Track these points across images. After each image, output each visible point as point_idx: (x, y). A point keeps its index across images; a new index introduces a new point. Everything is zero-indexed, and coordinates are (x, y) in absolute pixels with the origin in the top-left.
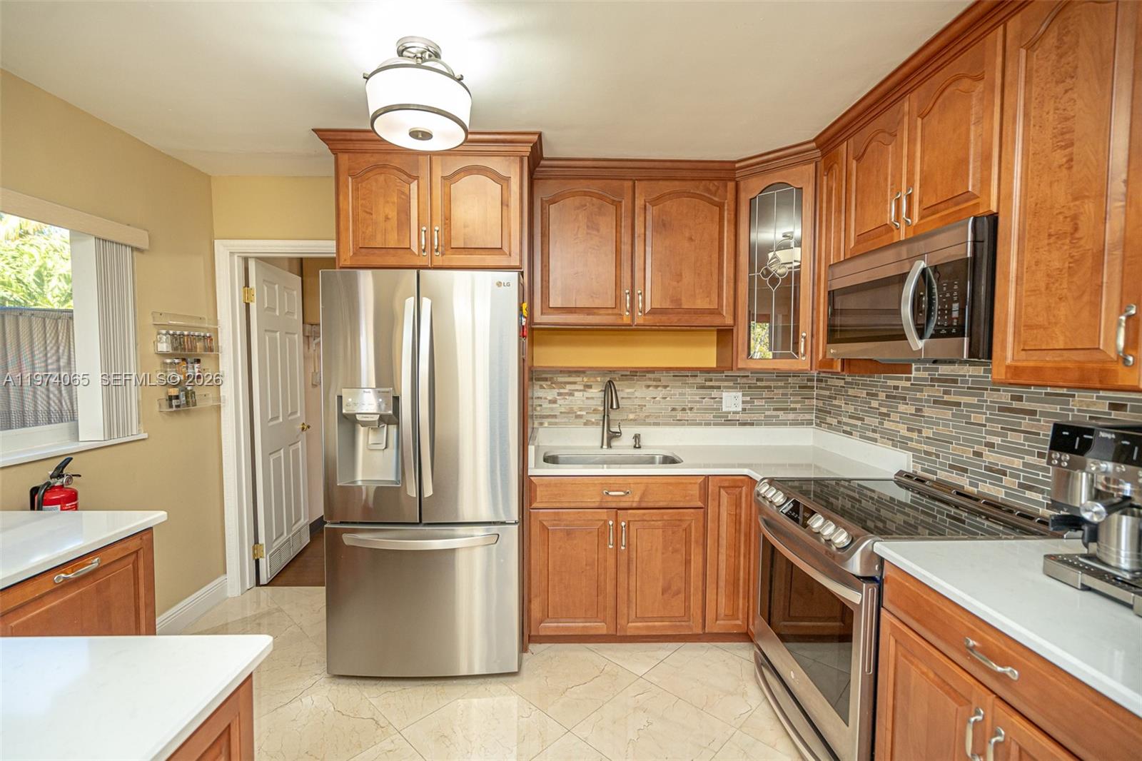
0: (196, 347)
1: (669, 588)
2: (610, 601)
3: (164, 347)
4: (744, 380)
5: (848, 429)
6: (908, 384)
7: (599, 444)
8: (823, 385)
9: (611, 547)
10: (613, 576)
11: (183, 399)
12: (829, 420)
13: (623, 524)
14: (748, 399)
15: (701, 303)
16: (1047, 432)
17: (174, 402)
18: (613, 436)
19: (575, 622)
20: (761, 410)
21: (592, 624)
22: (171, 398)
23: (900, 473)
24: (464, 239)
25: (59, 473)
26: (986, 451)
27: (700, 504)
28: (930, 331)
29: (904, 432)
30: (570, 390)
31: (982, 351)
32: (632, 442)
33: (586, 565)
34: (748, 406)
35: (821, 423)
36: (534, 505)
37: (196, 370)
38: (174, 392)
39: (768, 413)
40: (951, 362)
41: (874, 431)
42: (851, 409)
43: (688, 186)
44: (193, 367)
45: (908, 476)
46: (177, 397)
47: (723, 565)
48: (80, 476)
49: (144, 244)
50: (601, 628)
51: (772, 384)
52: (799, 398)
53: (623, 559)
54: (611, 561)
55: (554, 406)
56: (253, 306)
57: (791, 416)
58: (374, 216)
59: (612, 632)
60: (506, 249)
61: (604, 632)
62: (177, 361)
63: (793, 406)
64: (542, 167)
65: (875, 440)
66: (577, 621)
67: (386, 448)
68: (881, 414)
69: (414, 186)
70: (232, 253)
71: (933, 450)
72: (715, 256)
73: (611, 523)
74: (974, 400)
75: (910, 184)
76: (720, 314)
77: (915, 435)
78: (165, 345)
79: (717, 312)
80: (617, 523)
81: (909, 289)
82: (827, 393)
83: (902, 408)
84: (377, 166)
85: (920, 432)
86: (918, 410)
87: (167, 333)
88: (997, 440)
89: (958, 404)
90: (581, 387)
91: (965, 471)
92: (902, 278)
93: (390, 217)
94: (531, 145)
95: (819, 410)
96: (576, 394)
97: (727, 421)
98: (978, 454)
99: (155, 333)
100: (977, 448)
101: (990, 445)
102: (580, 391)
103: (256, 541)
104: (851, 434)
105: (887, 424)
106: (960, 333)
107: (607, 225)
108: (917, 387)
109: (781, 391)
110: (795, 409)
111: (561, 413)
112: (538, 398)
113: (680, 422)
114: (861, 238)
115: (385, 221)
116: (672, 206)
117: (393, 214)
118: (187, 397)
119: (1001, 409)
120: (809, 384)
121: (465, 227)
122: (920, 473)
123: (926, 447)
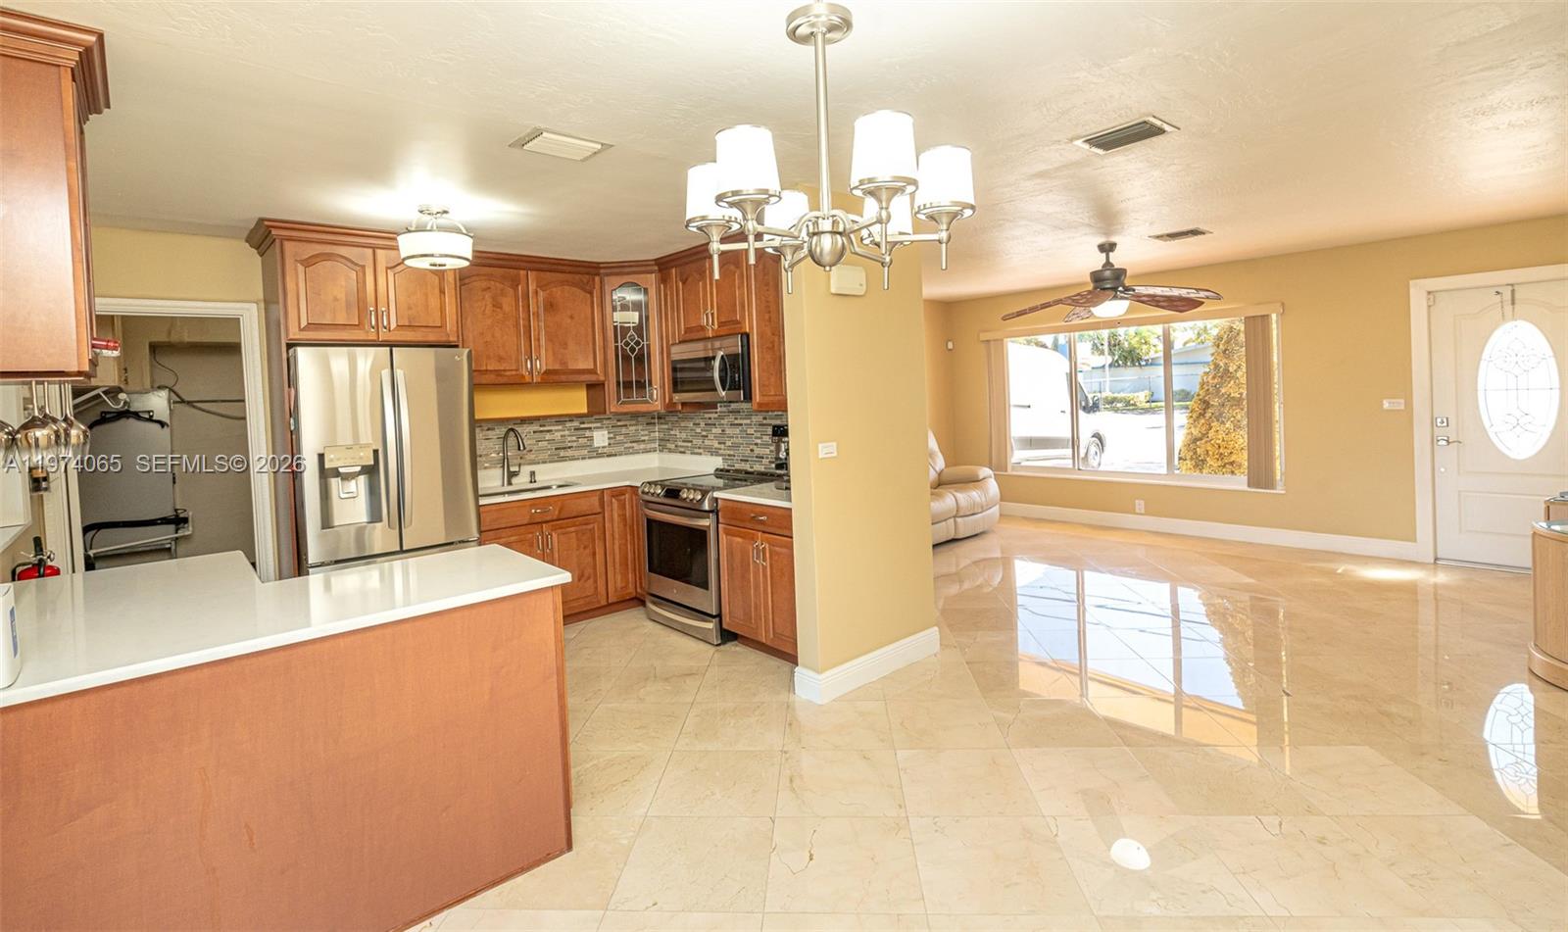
1: (583, 575)
4: (608, 422)
5: (682, 450)
6: (716, 415)
7: (500, 483)
8: (662, 421)
9: (540, 552)
12: (669, 445)
13: (547, 533)
14: (612, 435)
15: (582, 366)
16: (770, 430)
18: (512, 475)
20: (621, 443)
23: (717, 470)
26: (755, 447)
27: (599, 511)
28: (728, 387)
29: (716, 445)
31: (748, 397)
32: (529, 479)
34: (612, 441)
35: (663, 448)
39: (626, 445)
40: (737, 402)
41: (699, 448)
42: (684, 436)
43: (569, 277)
45: (722, 470)
47: (617, 551)
51: (628, 423)
52: (646, 432)
57: (642, 446)
60: (444, 327)
63: (643, 438)
65: (700, 454)
68: (703, 436)
69: (360, 274)
71: (732, 453)
72: (590, 330)
73: (538, 534)
74: (748, 421)
75: (712, 308)
76: (596, 373)
77: (722, 446)
79: (593, 372)
80: (543, 533)
81: (717, 364)
82: (666, 427)
83: (714, 430)
85: (724, 443)
86: (723, 431)
88: (759, 441)
89: (741, 425)
91: (747, 461)
92: (714, 358)
93: (338, 298)
95: (661, 440)
97: (597, 454)
98: (752, 450)
100: (751, 447)
101: (756, 444)
104: (684, 453)
105: (707, 442)
106: (739, 389)
107: (508, 305)
108: (721, 418)
109: (634, 428)
110: (644, 441)
113: (563, 459)
114: (688, 330)
115: (334, 301)
116: (557, 291)
117: (342, 296)
119: (760, 425)
120: (653, 421)
121: (409, 309)
122: (726, 467)
123: (729, 452)
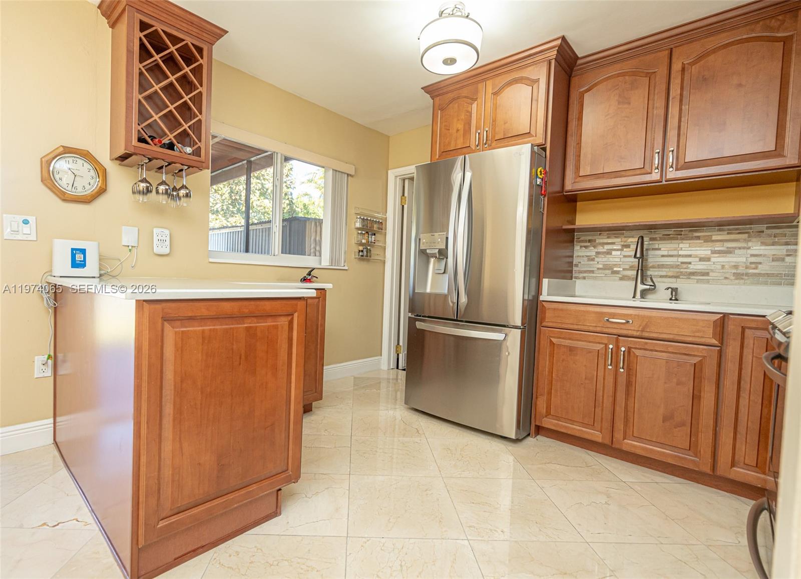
0: (373, 227)
1: (672, 417)
2: (607, 415)
3: (358, 225)
9: (610, 367)
10: (611, 393)
11: (365, 253)
13: (623, 349)
17: (361, 253)
19: (573, 424)
21: (590, 431)
22: (359, 251)
24: (504, 132)
25: (309, 274)
27: (715, 342)
30: (608, 249)
33: (586, 379)
36: (544, 324)
37: (373, 239)
38: (361, 248)
44: (371, 238)
46: (362, 251)
48: (317, 278)
49: (353, 173)
50: (596, 435)
53: (622, 380)
54: (610, 380)
55: (592, 263)
56: (406, 207)
58: (451, 131)
59: (607, 441)
60: (533, 133)
61: (600, 440)
62: (363, 232)
64: (578, 66)
66: (575, 424)
67: (444, 273)
69: (474, 106)
70: (396, 177)
73: (611, 346)
78: (358, 223)
80: (618, 348)
84: (454, 99)
87: (360, 218)
90: (619, 247)
93: (459, 129)
94: (557, 49)
96: (614, 253)
99: (355, 218)
102: (618, 250)
103: (398, 344)
107: (638, 97)
111: (598, 269)
112: (578, 256)
115: (457, 132)
117: (460, 126)
118: (367, 252)
121: (505, 123)
